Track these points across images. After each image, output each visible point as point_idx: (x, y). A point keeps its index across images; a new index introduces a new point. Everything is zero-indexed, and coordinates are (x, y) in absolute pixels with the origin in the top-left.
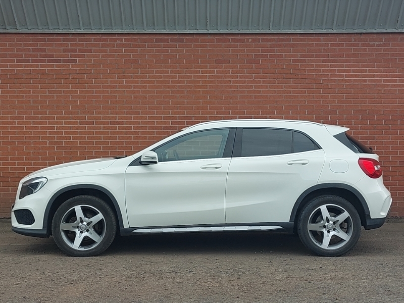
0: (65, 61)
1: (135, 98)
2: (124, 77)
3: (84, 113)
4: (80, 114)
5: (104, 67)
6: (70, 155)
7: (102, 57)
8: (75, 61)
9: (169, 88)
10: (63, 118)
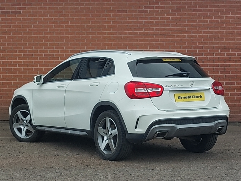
0: (13, 12)
1: (61, 37)
2: (53, 23)
3: (26, 48)
4: (24, 49)
5: (39, 16)
6: (17, 77)
7: (38, 9)
8: (20, 12)
9: (84, 31)
10: (12, 52)
